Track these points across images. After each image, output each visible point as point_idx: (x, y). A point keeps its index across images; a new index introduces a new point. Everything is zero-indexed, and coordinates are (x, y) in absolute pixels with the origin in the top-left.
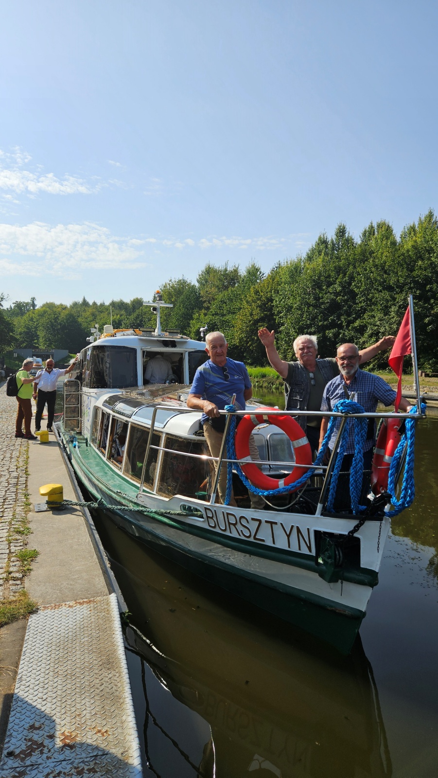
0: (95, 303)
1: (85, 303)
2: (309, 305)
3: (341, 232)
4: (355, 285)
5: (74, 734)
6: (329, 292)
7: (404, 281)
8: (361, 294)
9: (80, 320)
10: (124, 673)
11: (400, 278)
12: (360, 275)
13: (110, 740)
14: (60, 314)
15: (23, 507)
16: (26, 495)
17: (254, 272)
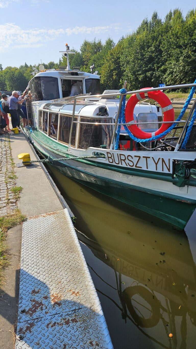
0: (31, 66)
1: (26, 66)
2: (138, 59)
3: (155, 16)
4: (162, 47)
5: (59, 295)
6: (148, 51)
7: (187, 42)
8: (165, 51)
9: (25, 75)
10: (81, 255)
11: (185, 41)
12: (165, 40)
13: (81, 298)
14: (15, 72)
15: (11, 165)
16: (12, 159)
17: (110, 43)
